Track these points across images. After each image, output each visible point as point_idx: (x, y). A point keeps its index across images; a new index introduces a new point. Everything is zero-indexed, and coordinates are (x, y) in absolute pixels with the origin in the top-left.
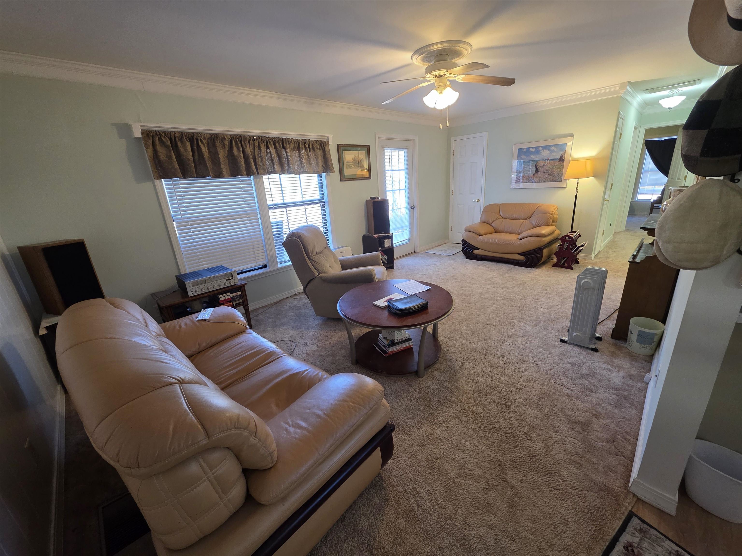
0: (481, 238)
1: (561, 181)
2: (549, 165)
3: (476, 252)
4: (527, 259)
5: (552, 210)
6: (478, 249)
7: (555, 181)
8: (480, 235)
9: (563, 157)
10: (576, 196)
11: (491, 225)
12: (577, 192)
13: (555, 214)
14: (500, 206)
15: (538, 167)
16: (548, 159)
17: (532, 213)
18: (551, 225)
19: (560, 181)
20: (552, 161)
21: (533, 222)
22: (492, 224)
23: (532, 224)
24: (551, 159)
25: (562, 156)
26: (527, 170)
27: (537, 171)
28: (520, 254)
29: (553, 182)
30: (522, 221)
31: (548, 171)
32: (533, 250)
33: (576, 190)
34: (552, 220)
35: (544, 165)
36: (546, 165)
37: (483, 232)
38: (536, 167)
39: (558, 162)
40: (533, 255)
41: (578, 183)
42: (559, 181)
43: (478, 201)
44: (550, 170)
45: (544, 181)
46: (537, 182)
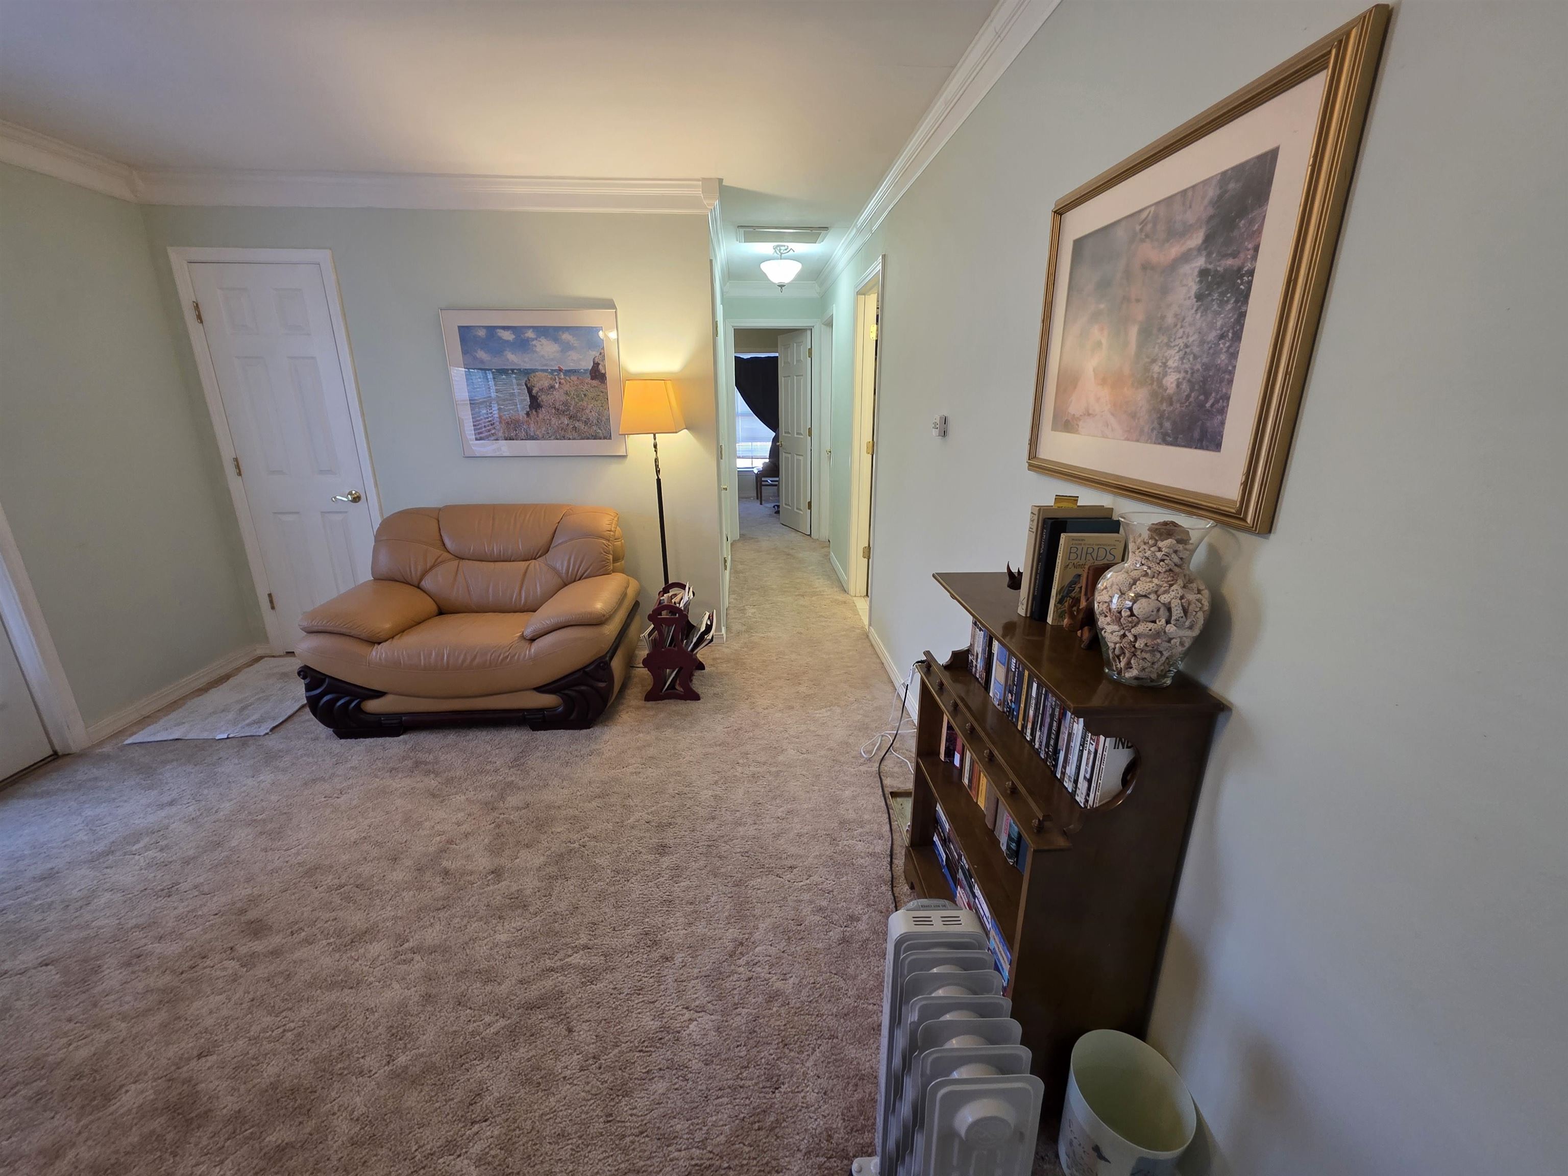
0: (378, 653)
1: (610, 438)
2: (566, 387)
3: (372, 706)
4: (567, 699)
5: (605, 523)
6: (379, 694)
7: (595, 437)
8: (374, 641)
9: (600, 367)
10: (659, 481)
11: (418, 587)
12: (658, 472)
13: (616, 536)
14: (437, 515)
15: (534, 392)
16: (560, 370)
17: (549, 536)
18: (614, 571)
19: (608, 437)
20: (574, 378)
21: (558, 566)
22: (423, 583)
23: (559, 576)
24: (569, 371)
25: (596, 365)
26: (504, 400)
27: (535, 404)
28: (540, 689)
29: (588, 439)
30: (526, 564)
31: (565, 404)
32: (579, 670)
33: (657, 466)
34: (611, 557)
35: (552, 387)
36: (557, 386)
37: (387, 626)
38: (530, 391)
39: (590, 381)
40: (583, 688)
41: (655, 446)
42: (605, 438)
43: (356, 499)
44: (573, 403)
45: (561, 435)
46: (543, 438)
